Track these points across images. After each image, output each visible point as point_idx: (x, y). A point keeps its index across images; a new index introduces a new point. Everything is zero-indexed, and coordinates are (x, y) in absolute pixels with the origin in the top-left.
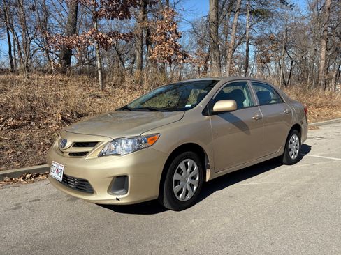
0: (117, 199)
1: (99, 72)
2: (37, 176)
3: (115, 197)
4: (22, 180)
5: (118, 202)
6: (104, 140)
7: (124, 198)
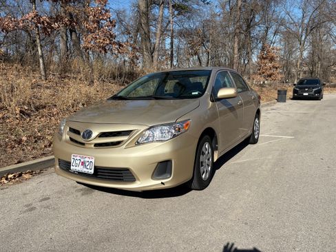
0: (162, 183)
1: (41, 61)
2: (20, 175)
3: (160, 182)
4: (6, 182)
5: (163, 186)
6: (138, 128)
7: (168, 182)
